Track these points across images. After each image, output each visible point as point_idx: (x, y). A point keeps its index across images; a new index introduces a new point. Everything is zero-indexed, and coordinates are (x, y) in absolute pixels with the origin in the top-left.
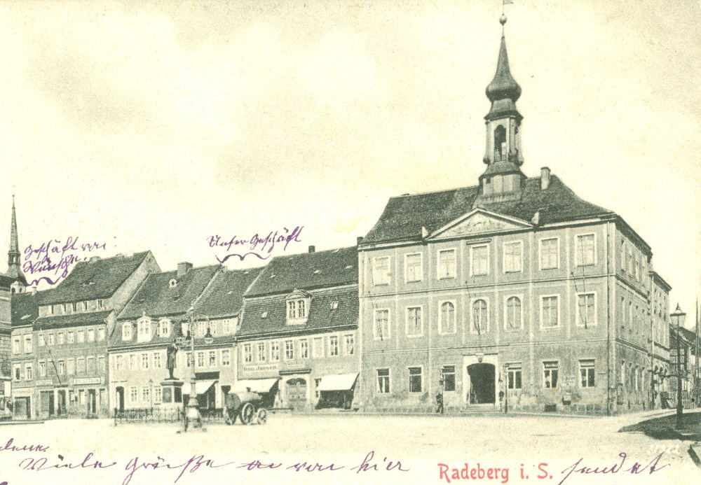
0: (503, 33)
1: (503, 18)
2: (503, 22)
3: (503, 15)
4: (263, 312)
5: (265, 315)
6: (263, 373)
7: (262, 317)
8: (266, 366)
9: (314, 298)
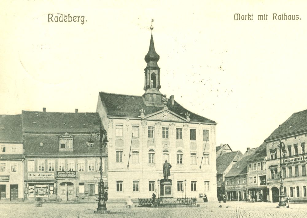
0: (152, 34)
1: (152, 27)
2: (152, 29)
3: (152, 26)
4: (40, 142)
5: (41, 144)
6: (43, 178)
7: (40, 145)
8: (45, 174)
9: (75, 138)
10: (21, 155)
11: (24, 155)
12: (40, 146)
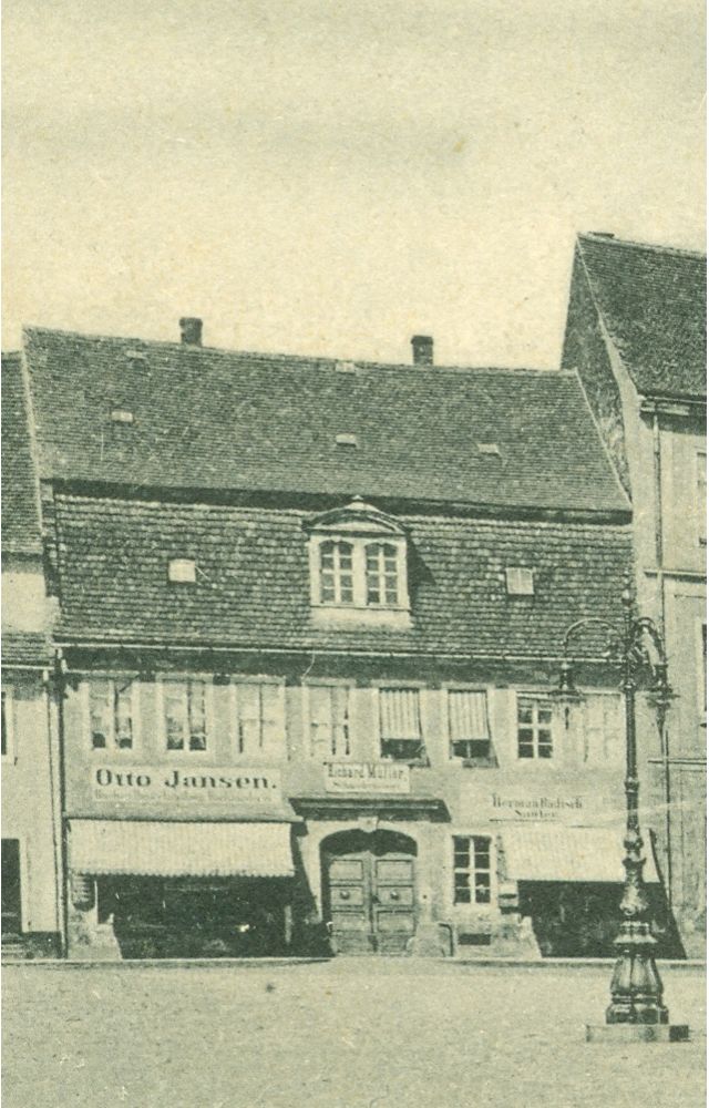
4: (171, 558)
5: (182, 571)
6: (201, 798)
7: (173, 577)
8: (217, 773)
9: (416, 541)
10: (35, 639)
11: (57, 639)
12: (171, 584)
